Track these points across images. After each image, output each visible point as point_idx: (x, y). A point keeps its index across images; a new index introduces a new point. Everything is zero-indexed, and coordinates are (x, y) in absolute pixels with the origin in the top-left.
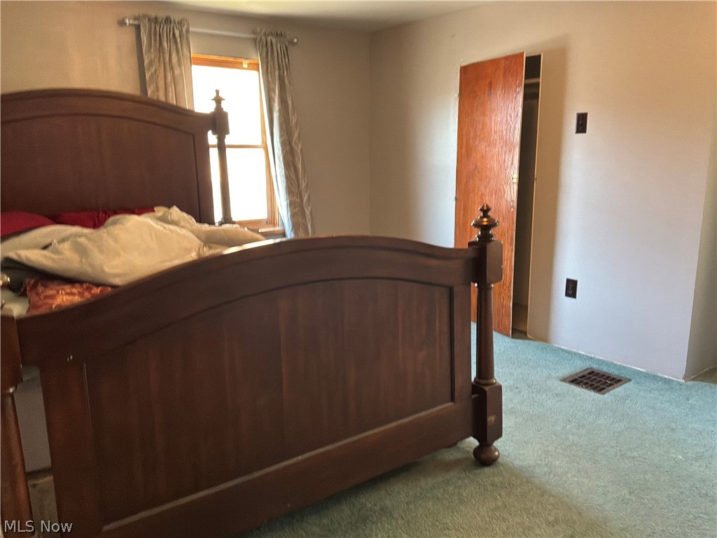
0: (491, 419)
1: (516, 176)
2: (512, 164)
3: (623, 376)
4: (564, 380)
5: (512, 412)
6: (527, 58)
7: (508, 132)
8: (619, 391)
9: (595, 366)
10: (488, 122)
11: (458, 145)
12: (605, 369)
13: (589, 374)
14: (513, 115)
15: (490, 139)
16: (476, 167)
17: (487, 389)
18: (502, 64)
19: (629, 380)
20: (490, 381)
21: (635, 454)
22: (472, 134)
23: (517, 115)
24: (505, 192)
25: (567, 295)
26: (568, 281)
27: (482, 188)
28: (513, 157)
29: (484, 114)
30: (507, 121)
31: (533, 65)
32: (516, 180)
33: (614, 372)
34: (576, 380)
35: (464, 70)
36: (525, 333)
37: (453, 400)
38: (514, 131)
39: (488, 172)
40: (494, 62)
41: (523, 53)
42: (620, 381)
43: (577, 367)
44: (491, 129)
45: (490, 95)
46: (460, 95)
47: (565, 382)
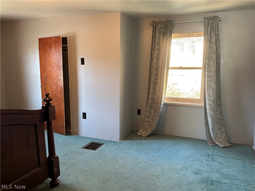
0: (55, 170)
1: (62, 78)
2: (61, 74)
3: (102, 143)
4: (83, 148)
5: (65, 164)
6: (62, 38)
7: (58, 63)
8: (100, 148)
9: (93, 141)
10: (51, 59)
11: (40, 67)
12: (96, 141)
13: (91, 144)
14: (59, 57)
15: (52, 65)
16: (48, 75)
17: (53, 159)
18: (54, 39)
19: (104, 144)
20: (54, 156)
21: (105, 169)
22: (45, 63)
23: (61, 58)
24: (59, 84)
25: (83, 118)
26: (83, 113)
27: (51, 83)
28: (61, 72)
29: (49, 56)
30: (57, 59)
31: (65, 40)
32: (62, 80)
33: (99, 142)
34: (87, 147)
35: (40, 40)
36: (70, 133)
37: (39, 166)
38: (60, 63)
39: (52, 77)
40: (51, 38)
41: (60, 36)
42: (101, 144)
43: (88, 142)
44: (52, 62)
45: (50, 49)
46: (39, 49)
47: (83, 149)
